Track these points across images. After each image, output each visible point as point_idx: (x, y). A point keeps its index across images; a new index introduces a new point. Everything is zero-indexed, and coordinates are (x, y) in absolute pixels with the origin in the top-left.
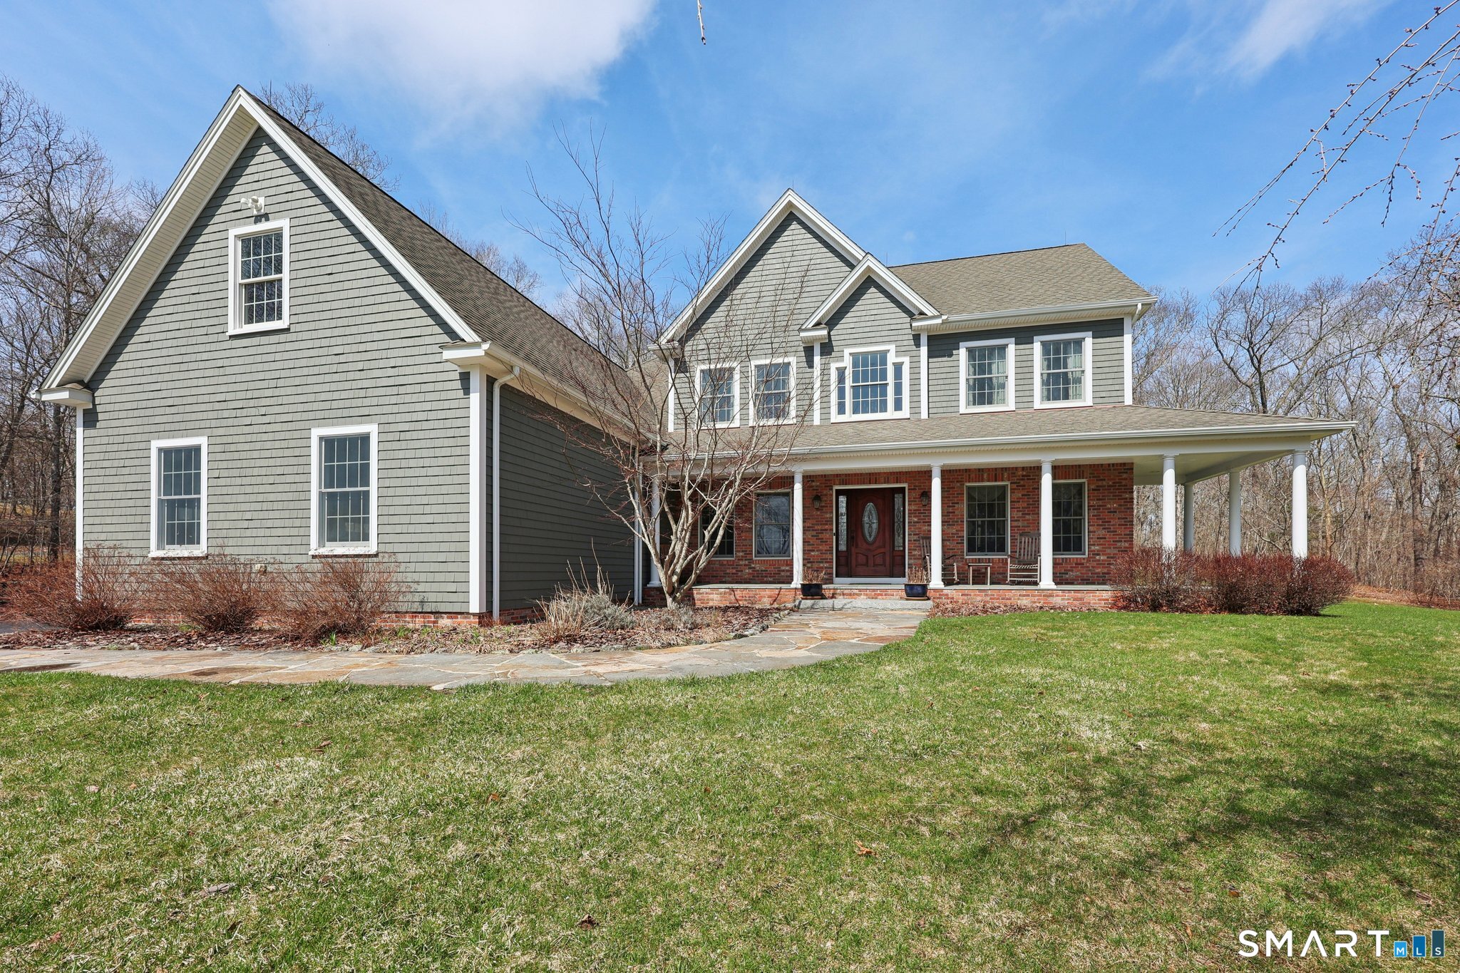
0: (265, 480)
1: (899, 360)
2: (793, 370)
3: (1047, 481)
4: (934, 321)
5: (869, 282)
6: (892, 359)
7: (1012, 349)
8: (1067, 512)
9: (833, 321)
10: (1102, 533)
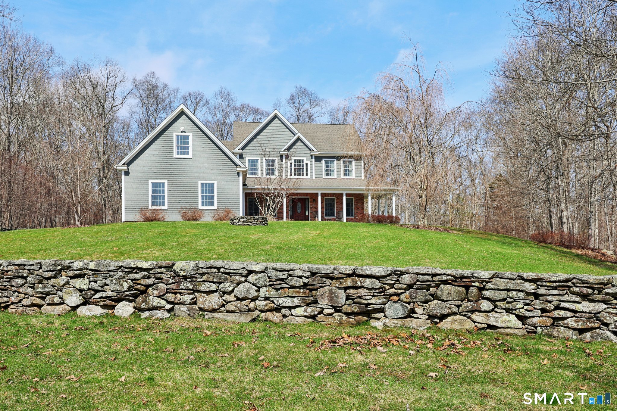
0: (185, 192)
1: (307, 162)
2: (276, 162)
3: (344, 198)
4: (316, 153)
5: (299, 139)
6: (305, 162)
7: (336, 162)
8: (349, 206)
9: (289, 149)
10: (357, 211)
